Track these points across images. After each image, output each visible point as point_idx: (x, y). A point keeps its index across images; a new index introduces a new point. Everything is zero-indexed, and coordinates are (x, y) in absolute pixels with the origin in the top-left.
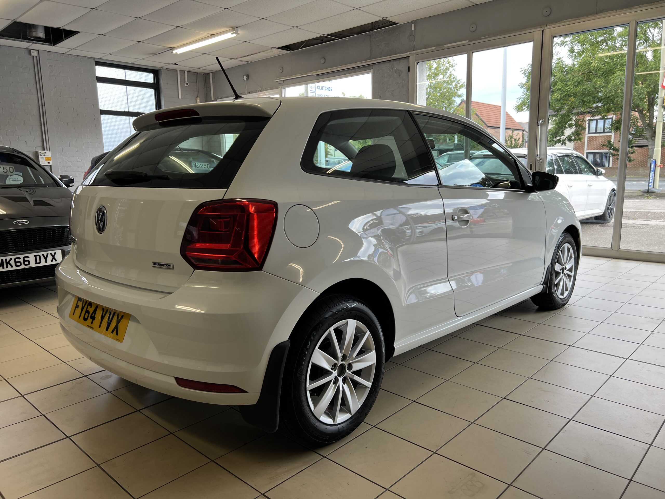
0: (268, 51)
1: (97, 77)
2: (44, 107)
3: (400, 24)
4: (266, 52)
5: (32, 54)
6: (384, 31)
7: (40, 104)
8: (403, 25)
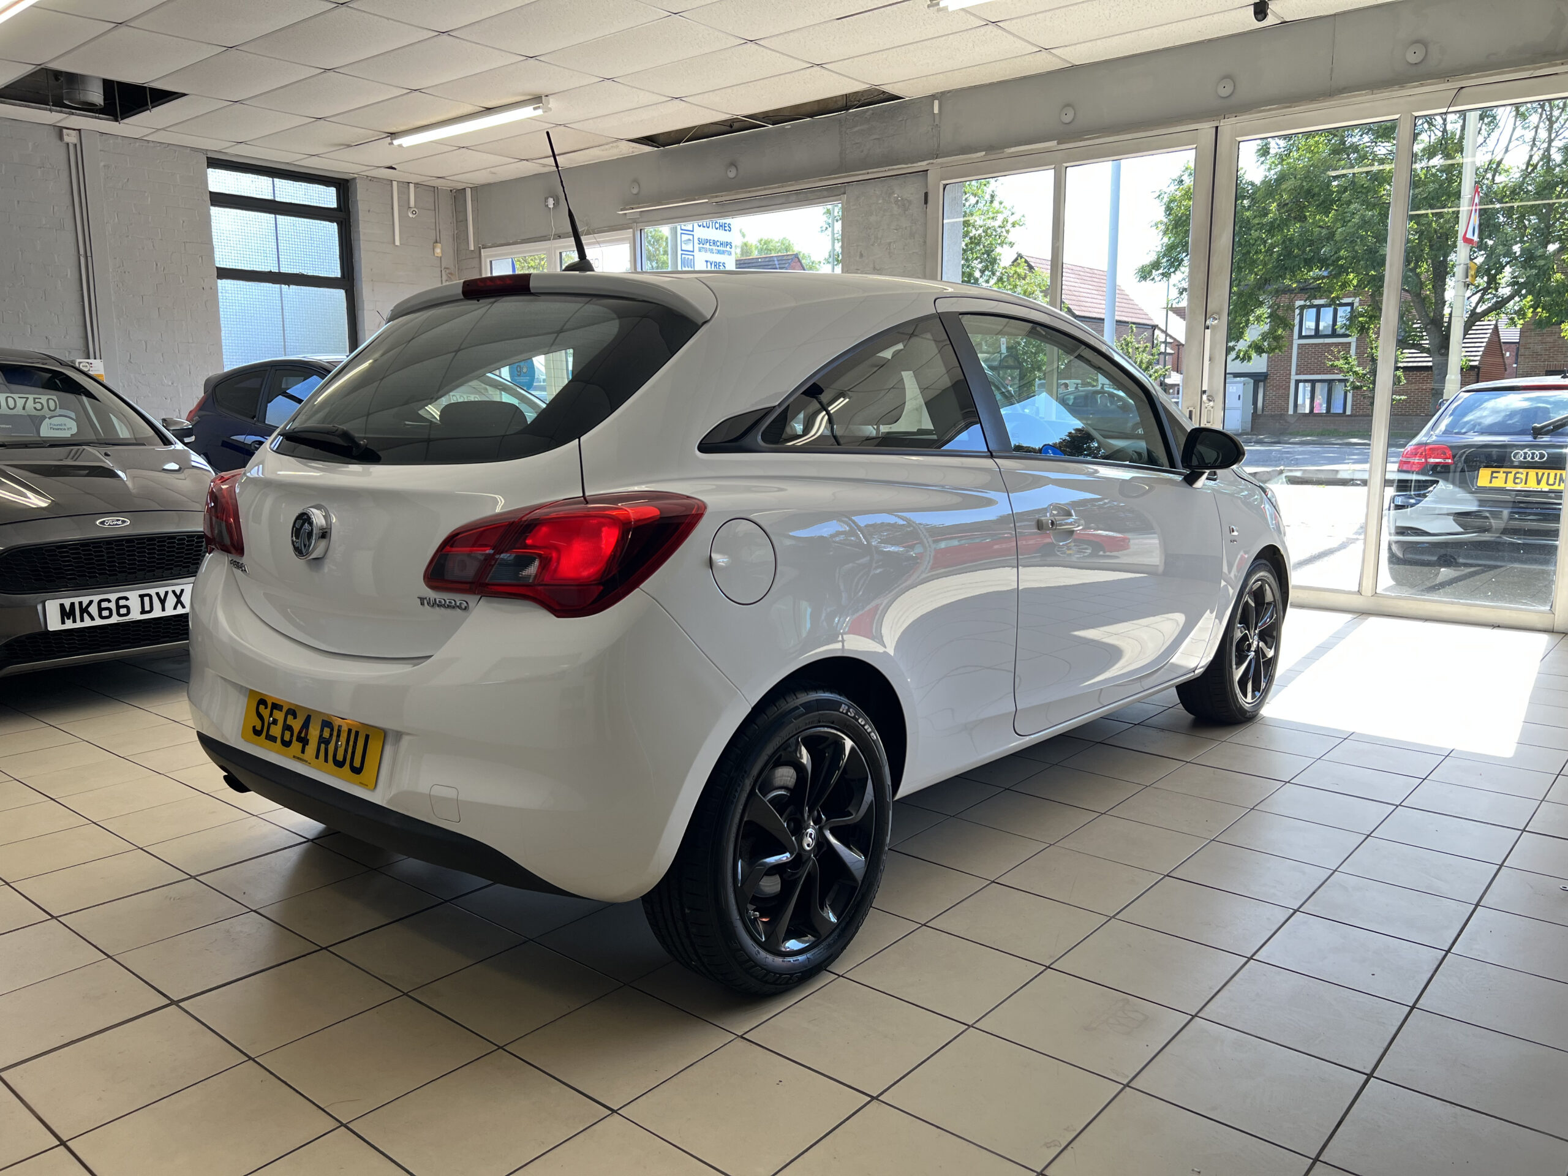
0: (607, 147)
1: (210, 192)
2: (89, 259)
3: (907, 99)
4: (602, 147)
5: (66, 139)
6: (871, 112)
7: (82, 252)
8: (913, 102)
